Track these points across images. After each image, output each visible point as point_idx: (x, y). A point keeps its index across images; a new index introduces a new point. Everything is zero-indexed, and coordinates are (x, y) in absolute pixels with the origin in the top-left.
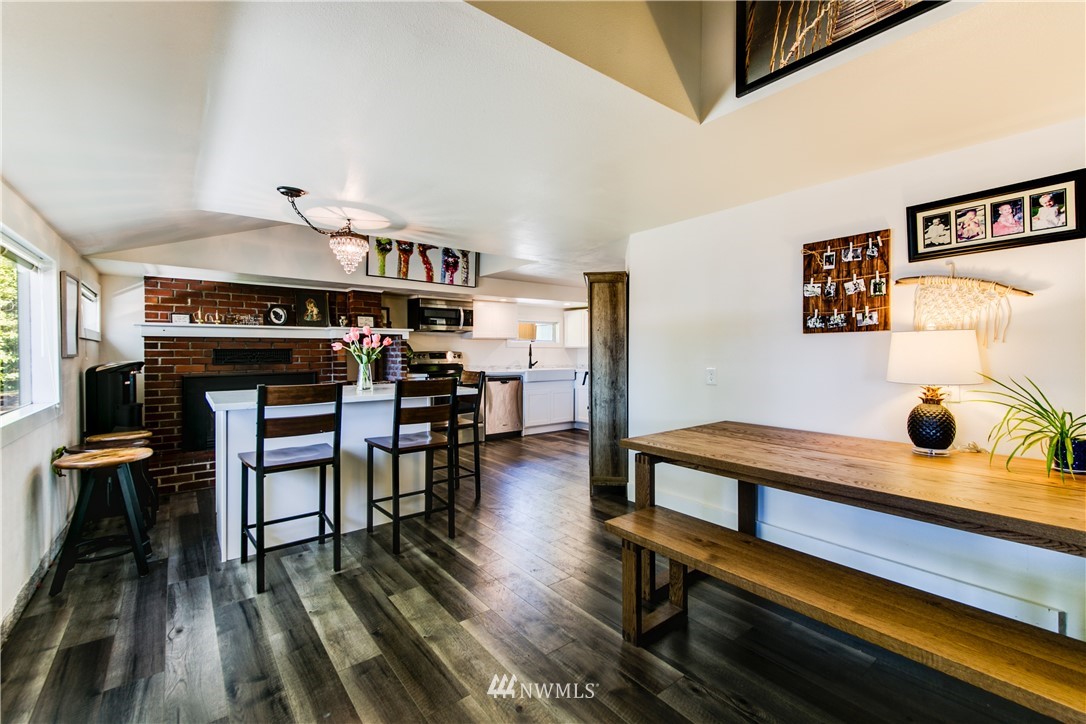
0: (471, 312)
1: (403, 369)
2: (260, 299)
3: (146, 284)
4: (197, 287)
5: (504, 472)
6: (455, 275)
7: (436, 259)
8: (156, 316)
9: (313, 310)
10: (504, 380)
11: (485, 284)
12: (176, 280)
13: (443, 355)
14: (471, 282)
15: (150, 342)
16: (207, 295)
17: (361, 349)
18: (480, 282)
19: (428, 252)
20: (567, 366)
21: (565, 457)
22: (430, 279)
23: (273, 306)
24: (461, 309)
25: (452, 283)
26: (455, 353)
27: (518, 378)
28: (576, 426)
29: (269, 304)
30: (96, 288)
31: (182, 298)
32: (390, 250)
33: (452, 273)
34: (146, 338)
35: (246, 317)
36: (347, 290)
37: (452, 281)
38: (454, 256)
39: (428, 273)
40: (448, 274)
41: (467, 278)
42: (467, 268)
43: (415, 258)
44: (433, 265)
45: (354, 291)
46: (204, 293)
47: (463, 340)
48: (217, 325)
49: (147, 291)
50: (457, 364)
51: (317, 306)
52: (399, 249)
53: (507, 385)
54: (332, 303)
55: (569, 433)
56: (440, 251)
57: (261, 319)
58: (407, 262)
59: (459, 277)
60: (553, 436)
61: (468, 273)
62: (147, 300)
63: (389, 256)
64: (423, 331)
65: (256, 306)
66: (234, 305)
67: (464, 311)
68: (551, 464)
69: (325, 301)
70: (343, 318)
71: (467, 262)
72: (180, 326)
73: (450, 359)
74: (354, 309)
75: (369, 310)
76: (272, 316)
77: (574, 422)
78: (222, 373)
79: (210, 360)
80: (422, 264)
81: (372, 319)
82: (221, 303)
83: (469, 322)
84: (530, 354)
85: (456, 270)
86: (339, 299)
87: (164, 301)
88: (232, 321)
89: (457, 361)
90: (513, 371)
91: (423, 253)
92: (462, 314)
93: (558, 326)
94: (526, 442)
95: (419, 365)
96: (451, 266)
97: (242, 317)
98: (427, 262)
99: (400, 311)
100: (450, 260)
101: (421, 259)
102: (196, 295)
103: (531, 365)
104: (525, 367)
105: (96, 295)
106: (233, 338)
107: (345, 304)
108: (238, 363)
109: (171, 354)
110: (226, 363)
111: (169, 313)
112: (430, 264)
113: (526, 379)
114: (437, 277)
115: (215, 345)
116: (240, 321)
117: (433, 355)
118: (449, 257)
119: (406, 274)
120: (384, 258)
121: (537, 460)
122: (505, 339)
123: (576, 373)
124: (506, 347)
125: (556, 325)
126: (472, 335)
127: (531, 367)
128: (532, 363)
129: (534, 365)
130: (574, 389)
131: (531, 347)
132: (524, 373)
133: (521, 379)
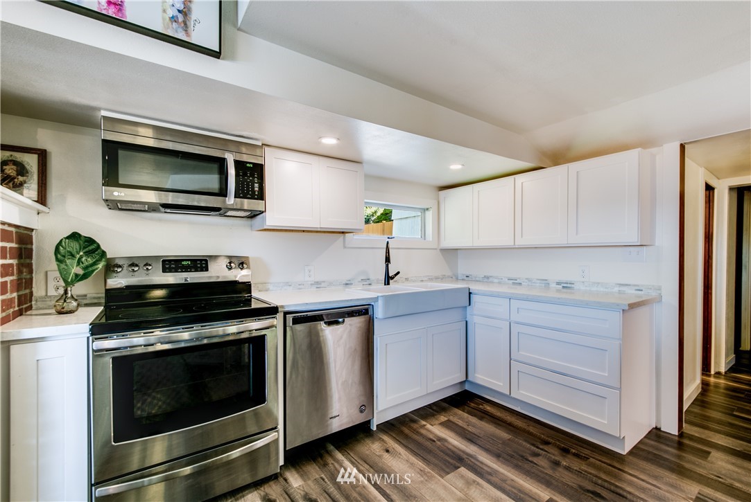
13: (200, 264)
24: (230, 159)
26: (233, 259)
27: (363, 311)
50: (235, 284)
53: (338, 326)
67: (236, 163)
73: (220, 271)
77: (466, 381)
83: (252, 188)
84: (388, 260)
89: (235, 275)
90: (355, 296)
92: (232, 172)
93: (429, 216)
103: (388, 279)
104: (377, 286)
113: (379, 312)
117: (172, 264)
122: (343, 233)
123: (470, 293)
124: (345, 247)
125: (426, 212)
126: (264, 220)
127: (388, 284)
128: (390, 275)
129: (392, 278)
130: (467, 322)
131: (390, 246)
132: (376, 299)
133: (370, 313)
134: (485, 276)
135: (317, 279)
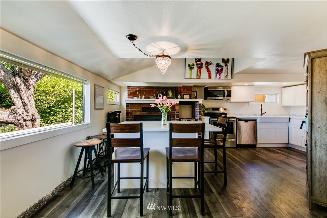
0: (231, 91)
1: (200, 114)
2: (155, 91)
3: (128, 89)
4: (140, 88)
5: (244, 169)
6: (221, 75)
7: (213, 68)
8: (130, 97)
9: (170, 93)
10: (247, 121)
11: (236, 77)
12: (135, 87)
13: (218, 109)
14: (229, 77)
15: (128, 105)
16: (142, 91)
17: (163, 107)
18: (234, 76)
19: (209, 67)
20: (284, 115)
21: (283, 166)
22: (210, 78)
23: (159, 93)
24: (226, 90)
25: (220, 78)
26: (223, 108)
27: (254, 120)
28: (289, 146)
29: (158, 92)
30: (119, 91)
31: (136, 92)
32: (194, 67)
33: (220, 74)
34: (127, 104)
35: (151, 97)
36: (181, 86)
37: (220, 77)
38: (221, 66)
39: (209, 75)
40: (218, 75)
41: (227, 75)
42: (227, 71)
43: (204, 69)
44: (211, 72)
45: (183, 86)
46: (141, 90)
47: (227, 103)
48: (144, 99)
49: (128, 91)
50: (224, 113)
51: (172, 92)
52: (197, 67)
53: (248, 123)
54: (176, 91)
55: (285, 150)
56: (214, 66)
57: (155, 97)
58: (200, 72)
59: (223, 75)
60: (275, 150)
61: (227, 73)
62: (128, 93)
63: (193, 70)
64: (209, 100)
65: (154, 93)
66: (149, 93)
67: (227, 91)
68: (274, 170)
69: (174, 90)
70: (179, 96)
71: (227, 68)
72: (136, 100)
73: (221, 111)
74: (183, 92)
75: (188, 92)
76: (158, 96)
77: (288, 144)
78: (144, 114)
79: (141, 110)
80: (207, 72)
81: (189, 95)
82: (145, 93)
83: (229, 95)
84: (261, 109)
85: (222, 72)
86: (179, 89)
87: (132, 93)
88: (148, 98)
89: (224, 111)
90: (252, 117)
91: (207, 67)
92: (226, 92)
93: (278, 96)
94: (258, 151)
95: (208, 113)
96: (219, 71)
97: (150, 97)
98: (208, 71)
99: (201, 92)
100: (219, 68)
101: (206, 69)
102: (139, 91)
103: (262, 114)
104: (259, 115)
105: (118, 92)
106: (147, 104)
107: (181, 91)
108: (148, 111)
109: (132, 108)
110: (145, 111)
111: (133, 96)
112: (210, 71)
113: (258, 121)
114: (213, 76)
115: (142, 106)
116: (150, 98)
117: (214, 109)
118: (219, 67)
119: (200, 76)
120: (191, 71)
121: (265, 165)
122: (248, 102)
123: (290, 119)
124: (248, 106)
125: (277, 95)
126: (231, 101)
127: (262, 115)
128: (263, 113)
129: (263, 114)
130: (289, 127)
131: (262, 105)
132: (258, 118)
133: (256, 121)
134: (301, 115)
135: (241, 113)
